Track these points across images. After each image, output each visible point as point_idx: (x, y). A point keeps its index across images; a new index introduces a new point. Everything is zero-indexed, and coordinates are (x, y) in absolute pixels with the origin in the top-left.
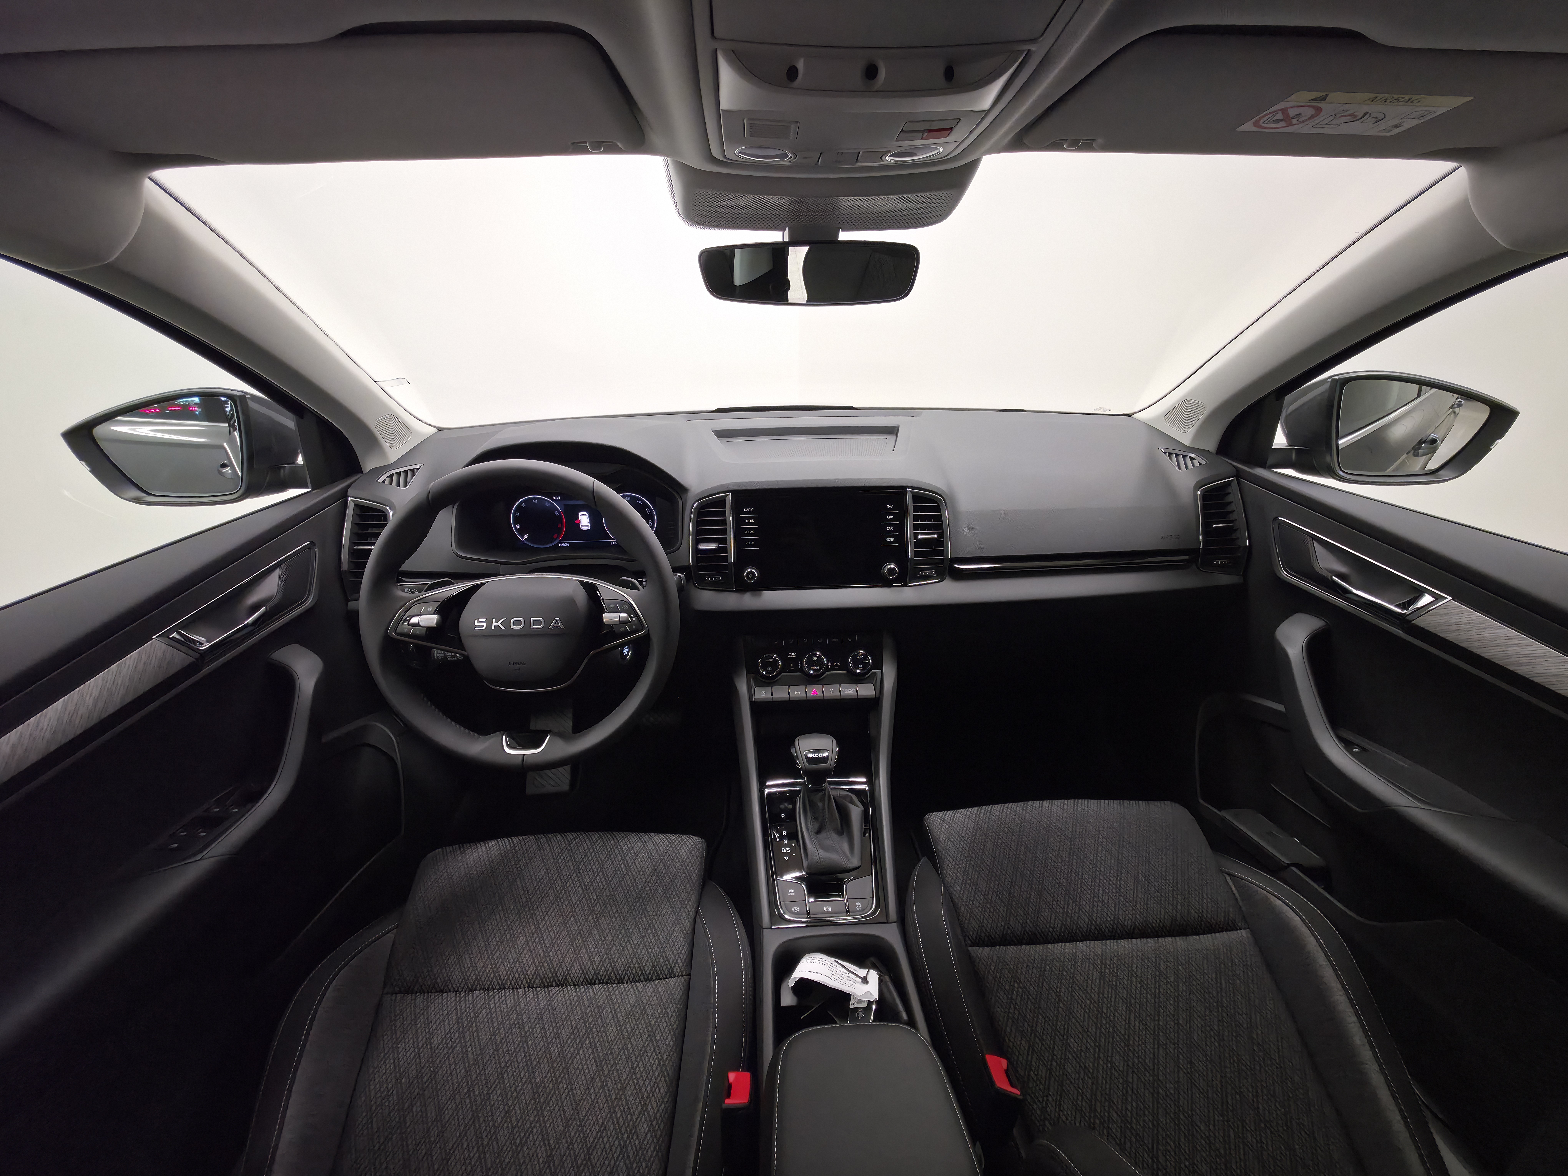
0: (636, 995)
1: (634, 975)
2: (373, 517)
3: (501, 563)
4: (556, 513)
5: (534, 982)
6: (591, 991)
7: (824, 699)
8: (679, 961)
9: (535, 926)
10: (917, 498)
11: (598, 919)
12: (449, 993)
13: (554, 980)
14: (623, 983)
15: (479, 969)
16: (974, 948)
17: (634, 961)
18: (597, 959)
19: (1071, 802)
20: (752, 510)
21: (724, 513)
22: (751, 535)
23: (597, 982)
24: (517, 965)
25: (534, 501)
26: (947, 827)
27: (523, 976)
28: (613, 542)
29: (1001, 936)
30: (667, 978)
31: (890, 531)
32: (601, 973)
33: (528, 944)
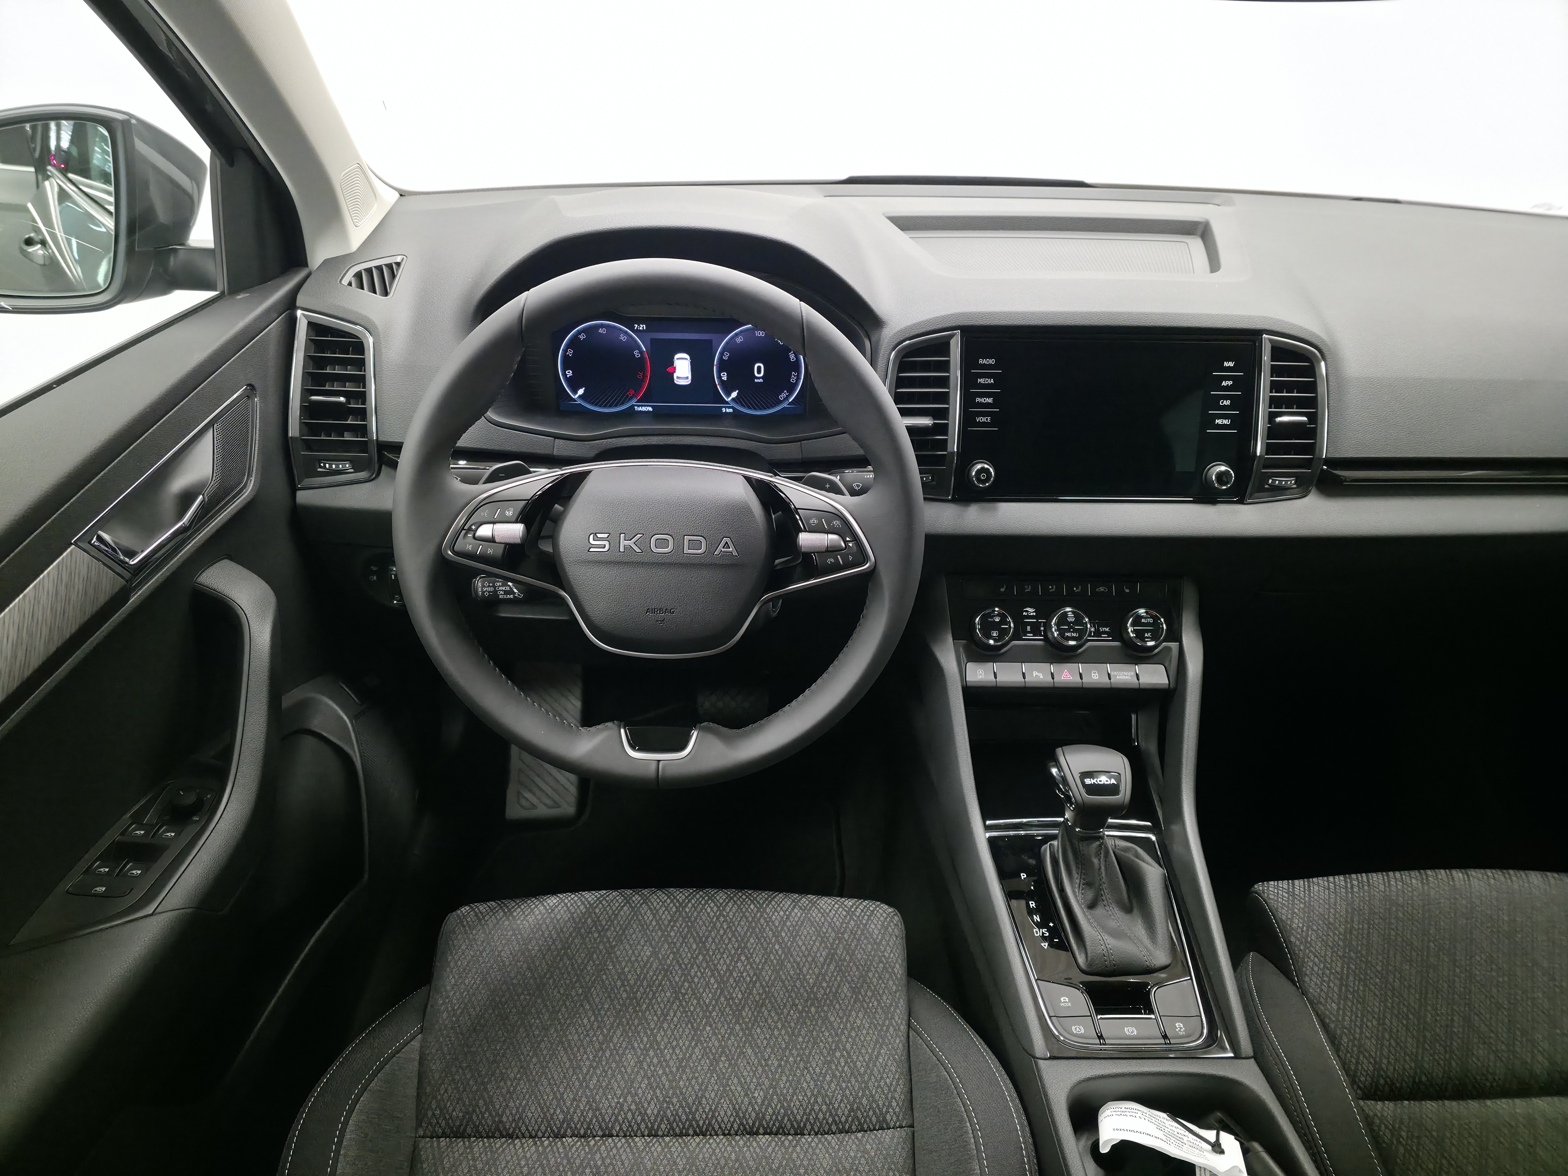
0: (830, 1155)
1: (821, 1123)
2: (344, 348)
3: (556, 437)
4: (636, 353)
5: (659, 1127)
6: (755, 1144)
7: (1083, 688)
8: (894, 1104)
9: (648, 1037)
10: (1278, 352)
11: (750, 1030)
12: (524, 1141)
13: (691, 1125)
14: (803, 1134)
15: (568, 1103)
16: (1369, 1102)
17: (820, 1100)
18: (759, 1095)
19: (1498, 874)
20: (992, 361)
21: (945, 366)
22: (987, 405)
23: (761, 1131)
24: (629, 1099)
25: (600, 331)
26: (1302, 906)
27: (639, 1118)
28: (725, 407)
29: (1410, 1085)
30: (875, 1129)
31: (1225, 408)
32: (768, 1118)
33: (641, 1068)
